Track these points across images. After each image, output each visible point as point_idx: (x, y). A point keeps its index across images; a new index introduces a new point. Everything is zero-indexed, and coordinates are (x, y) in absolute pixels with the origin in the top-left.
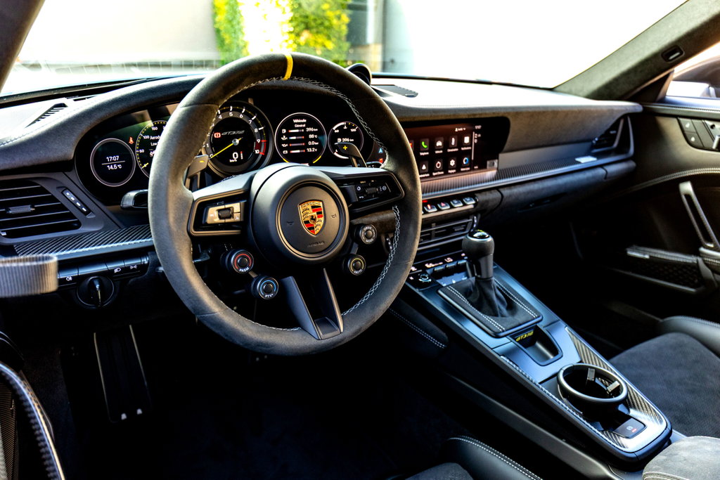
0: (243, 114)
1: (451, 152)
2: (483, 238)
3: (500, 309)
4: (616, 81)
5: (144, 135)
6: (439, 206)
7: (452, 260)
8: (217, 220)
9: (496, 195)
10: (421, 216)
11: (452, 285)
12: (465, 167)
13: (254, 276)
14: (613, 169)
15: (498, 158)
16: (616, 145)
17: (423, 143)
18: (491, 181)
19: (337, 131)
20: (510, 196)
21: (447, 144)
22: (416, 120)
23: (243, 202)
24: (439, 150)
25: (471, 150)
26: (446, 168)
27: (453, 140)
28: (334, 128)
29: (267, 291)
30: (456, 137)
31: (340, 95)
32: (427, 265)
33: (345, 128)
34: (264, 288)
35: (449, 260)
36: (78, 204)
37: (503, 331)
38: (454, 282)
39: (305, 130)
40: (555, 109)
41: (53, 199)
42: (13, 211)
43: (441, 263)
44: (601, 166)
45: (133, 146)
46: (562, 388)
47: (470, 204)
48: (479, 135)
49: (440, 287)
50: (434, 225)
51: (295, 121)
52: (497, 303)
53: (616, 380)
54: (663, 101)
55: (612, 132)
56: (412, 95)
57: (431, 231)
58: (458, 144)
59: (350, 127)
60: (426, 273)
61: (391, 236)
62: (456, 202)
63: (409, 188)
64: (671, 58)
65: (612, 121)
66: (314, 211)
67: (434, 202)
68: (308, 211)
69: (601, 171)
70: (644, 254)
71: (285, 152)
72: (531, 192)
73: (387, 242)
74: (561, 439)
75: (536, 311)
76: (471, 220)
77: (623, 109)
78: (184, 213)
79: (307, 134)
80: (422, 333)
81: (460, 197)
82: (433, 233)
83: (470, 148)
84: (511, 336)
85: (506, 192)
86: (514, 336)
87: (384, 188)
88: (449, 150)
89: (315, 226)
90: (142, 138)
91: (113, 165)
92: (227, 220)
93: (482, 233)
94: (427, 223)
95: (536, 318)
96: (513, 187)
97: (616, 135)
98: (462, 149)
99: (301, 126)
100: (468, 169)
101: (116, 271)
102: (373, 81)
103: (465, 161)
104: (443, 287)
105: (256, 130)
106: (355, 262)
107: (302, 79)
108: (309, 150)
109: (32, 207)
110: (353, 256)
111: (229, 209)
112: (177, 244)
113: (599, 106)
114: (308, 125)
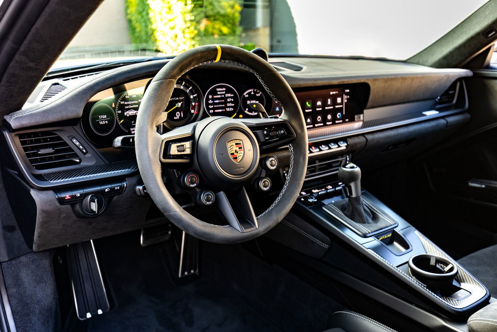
0: (183, 86)
1: (328, 109)
2: (353, 168)
3: (367, 219)
4: (451, 54)
5: (121, 101)
6: (320, 147)
7: (331, 187)
8: (176, 153)
9: (362, 139)
10: (308, 155)
11: (332, 203)
12: (339, 119)
13: (198, 190)
14: (451, 119)
15: (363, 113)
16: (454, 101)
17: (307, 103)
18: (358, 129)
19: (247, 96)
20: (373, 140)
21: (325, 104)
22: (302, 86)
23: (191, 141)
24: (319, 108)
25: (342, 108)
26: (324, 121)
27: (329, 100)
28: (245, 94)
29: (208, 200)
30: (331, 98)
31: (251, 71)
32: (313, 191)
33: (253, 93)
34: (205, 198)
35: (330, 187)
36: (81, 147)
37: (369, 233)
38: (333, 202)
39: (225, 95)
40: (404, 76)
41: (65, 144)
42: (42, 152)
43: (324, 189)
44: (443, 117)
45: (114, 109)
46: (412, 270)
47: (343, 146)
48: (348, 97)
49: (324, 205)
50: (317, 161)
51: (218, 90)
52: (365, 215)
53: (450, 263)
54: (488, 67)
55: (451, 92)
56: (299, 69)
57: (315, 166)
58: (333, 103)
59: (256, 93)
60: (313, 196)
61: (287, 169)
62: (332, 144)
63: (299, 131)
64: (490, 35)
65: (450, 84)
66: (236, 147)
67: (317, 145)
68: (233, 147)
69: (442, 121)
70: (482, 184)
71: (211, 111)
72: (389, 137)
73: (284, 174)
74: (412, 305)
75: (393, 220)
76: (344, 158)
77: (457, 74)
78: (157, 147)
79: (226, 98)
80: (312, 238)
81: (336, 141)
82: (317, 168)
83: (341, 106)
84: (375, 237)
85: (369, 137)
86: (377, 236)
87: (282, 132)
88: (326, 108)
89: (238, 156)
90: (120, 103)
91: (103, 121)
92: (182, 153)
93: (352, 165)
94: (312, 160)
95: (393, 224)
96: (375, 134)
97: (454, 94)
98: (336, 107)
99: (222, 93)
100: (341, 121)
101: (106, 190)
102: (270, 60)
103: (339, 115)
104: (325, 205)
105: (192, 97)
106: (264, 182)
107: (227, 61)
108: (228, 109)
109: (53, 149)
110: (262, 178)
111: (183, 146)
112: (153, 167)
113: (438, 73)
114: (227, 92)
